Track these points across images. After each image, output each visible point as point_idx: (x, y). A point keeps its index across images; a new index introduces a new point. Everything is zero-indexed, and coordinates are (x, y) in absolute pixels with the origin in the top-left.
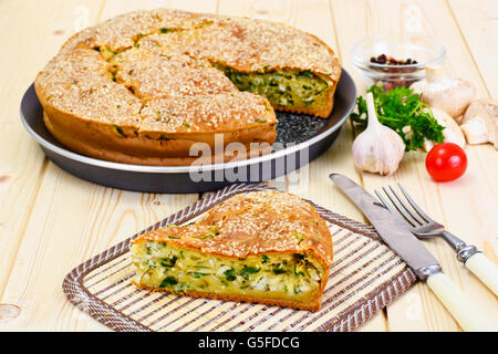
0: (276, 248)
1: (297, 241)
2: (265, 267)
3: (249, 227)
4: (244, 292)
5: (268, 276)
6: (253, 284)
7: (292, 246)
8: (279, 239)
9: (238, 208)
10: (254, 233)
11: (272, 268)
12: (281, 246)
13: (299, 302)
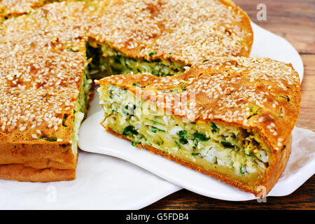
0: (223, 118)
1: (248, 114)
2: (214, 136)
3: (213, 90)
4: (194, 160)
5: (216, 147)
6: (203, 153)
7: (240, 119)
8: (233, 108)
9: (217, 68)
10: (216, 97)
11: (220, 140)
12: (229, 117)
13: (244, 184)
